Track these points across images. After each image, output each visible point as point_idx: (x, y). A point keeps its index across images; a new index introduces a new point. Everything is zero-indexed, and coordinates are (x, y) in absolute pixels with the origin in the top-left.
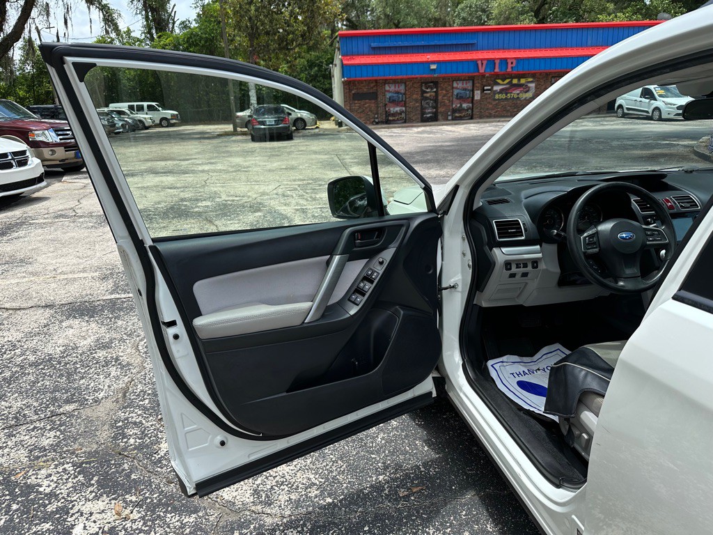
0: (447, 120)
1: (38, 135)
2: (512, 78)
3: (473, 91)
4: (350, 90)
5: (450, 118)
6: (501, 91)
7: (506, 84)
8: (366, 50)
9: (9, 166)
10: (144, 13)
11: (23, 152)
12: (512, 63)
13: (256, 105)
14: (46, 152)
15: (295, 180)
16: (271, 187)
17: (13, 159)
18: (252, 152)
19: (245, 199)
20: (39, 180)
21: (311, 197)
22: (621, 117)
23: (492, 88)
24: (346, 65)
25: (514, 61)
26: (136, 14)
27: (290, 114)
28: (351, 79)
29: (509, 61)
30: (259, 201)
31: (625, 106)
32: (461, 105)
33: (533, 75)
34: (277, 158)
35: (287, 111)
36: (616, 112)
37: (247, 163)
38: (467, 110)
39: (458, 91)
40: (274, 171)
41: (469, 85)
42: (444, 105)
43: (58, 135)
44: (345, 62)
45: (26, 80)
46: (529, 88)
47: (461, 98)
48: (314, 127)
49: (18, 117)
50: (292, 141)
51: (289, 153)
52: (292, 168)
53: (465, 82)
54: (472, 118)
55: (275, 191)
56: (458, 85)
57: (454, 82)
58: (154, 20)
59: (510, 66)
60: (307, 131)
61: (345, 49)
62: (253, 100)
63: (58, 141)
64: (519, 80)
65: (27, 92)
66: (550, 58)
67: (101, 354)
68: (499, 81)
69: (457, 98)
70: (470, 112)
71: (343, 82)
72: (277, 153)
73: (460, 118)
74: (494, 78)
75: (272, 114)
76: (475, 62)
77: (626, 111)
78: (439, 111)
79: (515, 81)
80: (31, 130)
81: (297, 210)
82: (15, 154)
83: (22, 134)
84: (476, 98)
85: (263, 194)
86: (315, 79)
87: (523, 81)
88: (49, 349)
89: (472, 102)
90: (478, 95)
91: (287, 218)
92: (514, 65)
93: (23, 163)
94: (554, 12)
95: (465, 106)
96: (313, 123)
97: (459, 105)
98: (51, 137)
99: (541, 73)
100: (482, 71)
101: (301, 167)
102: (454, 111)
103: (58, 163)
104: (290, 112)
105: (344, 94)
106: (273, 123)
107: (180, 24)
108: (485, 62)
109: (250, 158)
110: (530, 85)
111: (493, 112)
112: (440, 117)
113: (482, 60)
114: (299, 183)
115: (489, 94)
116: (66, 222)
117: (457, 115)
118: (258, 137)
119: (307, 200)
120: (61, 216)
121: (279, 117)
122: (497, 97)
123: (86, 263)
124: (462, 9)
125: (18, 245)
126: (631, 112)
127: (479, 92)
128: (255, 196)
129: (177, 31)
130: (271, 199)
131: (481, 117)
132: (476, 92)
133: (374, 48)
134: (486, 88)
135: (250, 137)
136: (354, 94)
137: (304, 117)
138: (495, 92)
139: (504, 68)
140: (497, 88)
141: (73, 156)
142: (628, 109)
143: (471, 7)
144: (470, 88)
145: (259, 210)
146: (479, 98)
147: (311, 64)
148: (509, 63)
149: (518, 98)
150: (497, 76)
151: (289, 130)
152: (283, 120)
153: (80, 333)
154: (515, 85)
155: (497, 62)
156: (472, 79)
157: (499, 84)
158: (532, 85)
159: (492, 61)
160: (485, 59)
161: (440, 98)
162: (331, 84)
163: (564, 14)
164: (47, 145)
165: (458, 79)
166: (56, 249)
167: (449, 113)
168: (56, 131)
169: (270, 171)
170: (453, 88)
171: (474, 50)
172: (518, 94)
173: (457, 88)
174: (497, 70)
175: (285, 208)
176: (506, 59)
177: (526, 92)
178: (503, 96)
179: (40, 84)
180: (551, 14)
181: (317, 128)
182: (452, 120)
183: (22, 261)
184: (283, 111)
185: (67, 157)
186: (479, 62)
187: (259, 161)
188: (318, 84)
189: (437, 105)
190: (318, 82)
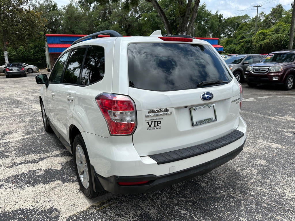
4: (53, 57)
8: (58, 42)
13: (8, 63)
15: (25, 90)
16: (14, 93)
18: (6, 82)
19: (3, 97)
21: (31, 95)
24: (50, 47)
27: (25, 67)
28: (53, 53)
30: (9, 97)
34: (18, 83)
35: (24, 65)
37: (4, 86)
40: (16, 88)
44: (49, 46)
48: (37, 72)
50: (26, 77)
51: (24, 82)
52: (25, 87)
55: (16, 94)
60: (34, 73)
61: (49, 41)
62: (7, 60)
71: (49, 54)
72: (18, 82)
75: (16, 66)
81: (24, 99)
85: (11, 95)
86: (38, 52)
91: (20, 101)
96: (37, 70)
101: (29, 86)
104: (25, 66)
105: (50, 59)
106: (17, 70)
109: (5, 84)
114: (27, 91)
118: (9, 76)
119: (29, 96)
121: (19, 68)
124: (99, 28)
128: (7, 96)
130: (14, 96)
133: (62, 41)
135: (6, 76)
136: (54, 59)
137: (32, 68)
143: (102, 27)
145: (9, 100)
147: (36, 47)
151: (24, 73)
152: (21, 69)
162: (45, 54)
169: (14, 88)
175: (20, 98)
181: (39, 72)
184: (21, 65)
187: (10, 85)
188: (39, 54)
190: (39, 53)
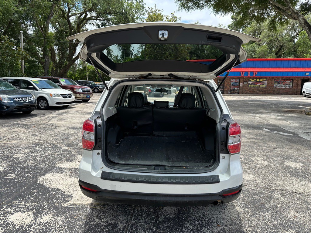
0: (228, 94)
1: (77, 90)
2: (257, 79)
3: (239, 83)
5: (229, 93)
6: (252, 84)
7: (254, 81)
9: (66, 97)
10: (122, 50)
11: (71, 94)
12: (256, 73)
14: (78, 95)
17: (68, 96)
20: (74, 102)
22: (304, 97)
23: (248, 82)
25: (257, 73)
26: (119, 51)
29: (254, 72)
31: (306, 92)
32: (234, 88)
33: (266, 78)
36: (302, 95)
38: (237, 90)
39: (233, 83)
41: (238, 81)
42: (227, 88)
43: (82, 90)
45: (79, 71)
46: (264, 83)
47: (234, 85)
49: (72, 84)
53: (236, 80)
54: (239, 94)
56: (233, 81)
57: (232, 79)
58: (125, 53)
59: (255, 74)
63: (82, 92)
64: (260, 80)
65: (79, 75)
66: (273, 72)
67: (74, 134)
68: (251, 80)
69: (233, 86)
70: (238, 91)
73: (234, 93)
74: (249, 79)
76: (240, 72)
77: (306, 94)
78: (225, 90)
79: (258, 80)
80: (75, 88)
82: (69, 94)
83: (72, 89)
84: (240, 86)
87: (261, 80)
88: (65, 133)
89: (239, 88)
90: (241, 85)
92: (256, 74)
93: (70, 97)
94: (285, 52)
95: (236, 88)
97: (233, 88)
98: (80, 91)
99: (269, 78)
100: (242, 75)
102: (231, 90)
103: (81, 98)
107: (134, 55)
108: (244, 73)
110: (264, 82)
111: (248, 92)
112: (225, 92)
113: (243, 71)
115: (247, 85)
116: (78, 113)
117: (232, 92)
120: (77, 112)
122: (250, 86)
123: (78, 121)
125: (64, 116)
126: (308, 95)
127: (242, 84)
129: (133, 57)
131: (242, 94)
132: (241, 83)
134: (245, 82)
138: (249, 84)
139: (252, 75)
140: (249, 82)
141: (86, 97)
142: (307, 93)
144: (238, 82)
146: (242, 86)
148: (254, 73)
149: (259, 87)
150: (250, 78)
153: (72, 131)
154: (258, 82)
155: (249, 72)
156: (239, 78)
157: (251, 81)
158: (266, 82)
159: (247, 72)
160: (244, 71)
161: (225, 85)
163: (289, 54)
164: (79, 93)
165: (233, 78)
166: (73, 118)
167: (229, 91)
168: (82, 89)
170: (231, 81)
171: (241, 68)
172: (259, 85)
173: (232, 82)
174: (249, 76)
176: (253, 71)
177: (263, 85)
178: (253, 86)
179: (83, 72)
180: (283, 53)
182: (230, 94)
183: (64, 119)
185: (84, 97)
186: (242, 72)
189: (224, 88)
